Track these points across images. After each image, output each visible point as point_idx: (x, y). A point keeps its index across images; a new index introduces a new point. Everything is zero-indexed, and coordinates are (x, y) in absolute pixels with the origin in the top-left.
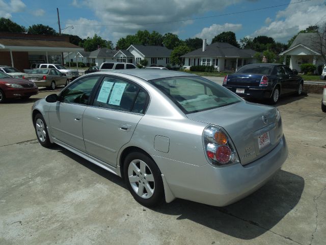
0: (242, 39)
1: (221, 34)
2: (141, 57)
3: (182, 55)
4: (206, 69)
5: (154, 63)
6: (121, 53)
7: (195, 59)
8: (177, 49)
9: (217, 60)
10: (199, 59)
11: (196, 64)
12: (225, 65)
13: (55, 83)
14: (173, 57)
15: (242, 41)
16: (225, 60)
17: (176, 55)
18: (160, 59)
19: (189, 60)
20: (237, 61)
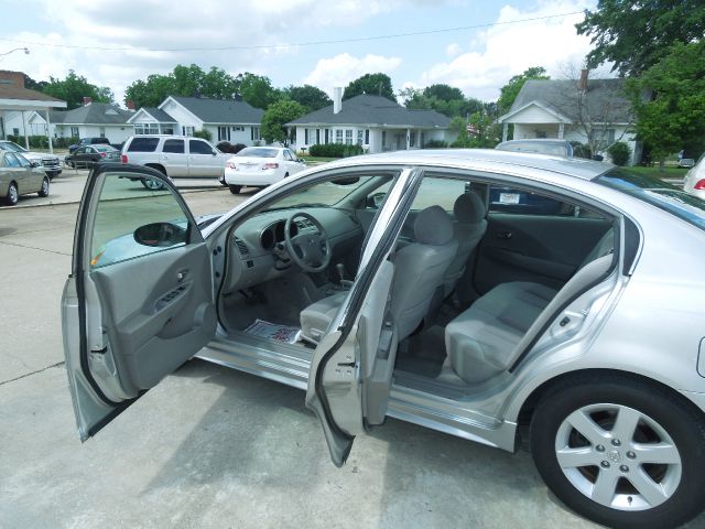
0: (404, 90)
1: (362, 78)
2: (192, 124)
3: (289, 121)
4: (346, 152)
5: (224, 137)
6: (146, 116)
7: (318, 131)
8: (276, 107)
9: (367, 132)
10: (327, 131)
11: (322, 142)
12: (384, 143)
13: (16, 187)
14: (269, 125)
15: (403, 94)
16: (384, 133)
17: (275, 120)
18: (238, 129)
19: (306, 130)
20: (408, 135)
